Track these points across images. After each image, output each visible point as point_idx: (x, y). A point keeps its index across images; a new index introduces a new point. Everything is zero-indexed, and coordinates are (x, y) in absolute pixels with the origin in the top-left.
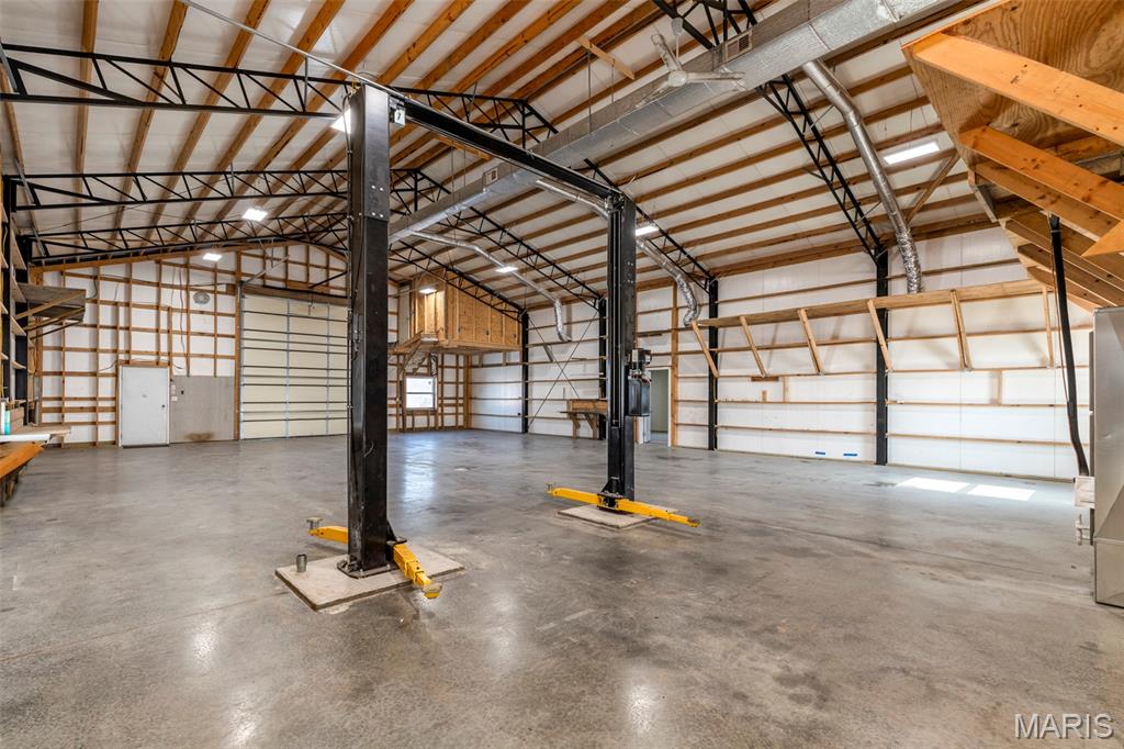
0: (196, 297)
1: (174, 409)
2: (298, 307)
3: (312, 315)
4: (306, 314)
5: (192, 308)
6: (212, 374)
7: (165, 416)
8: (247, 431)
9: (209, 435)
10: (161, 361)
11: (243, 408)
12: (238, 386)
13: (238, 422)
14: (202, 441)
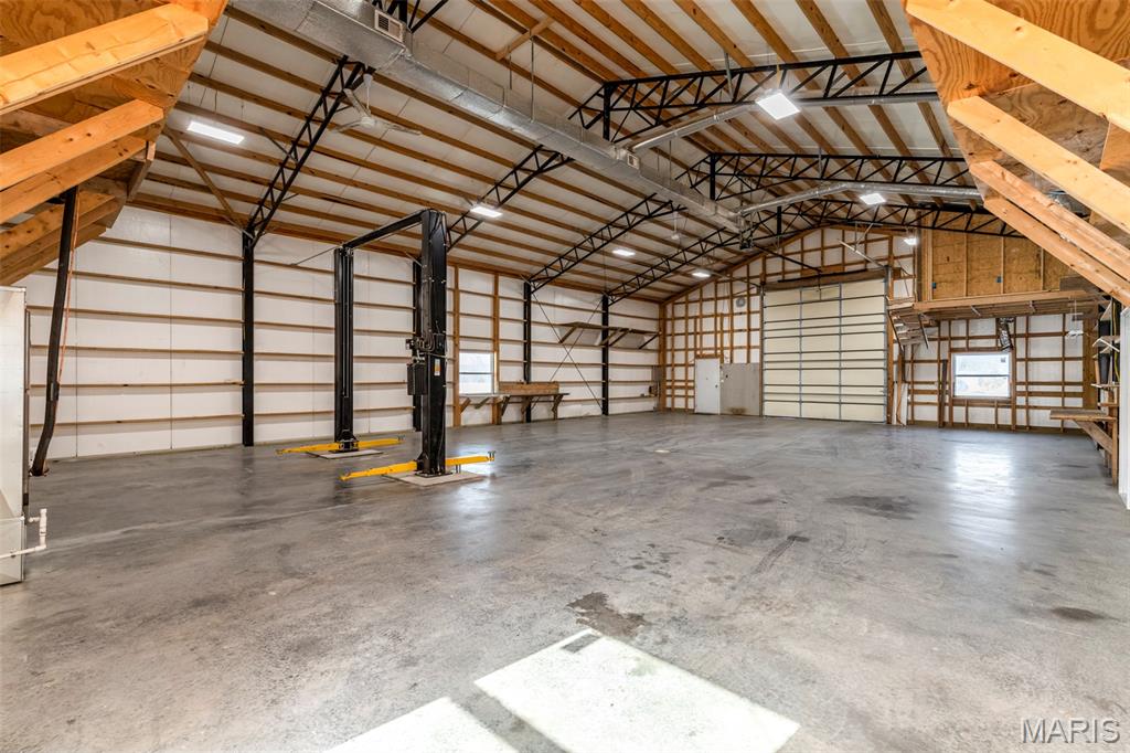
0: (738, 302)
1: (723, 388)
2: (810, 294)
3: (823, 298)
4: (818, 298)
5: (735, 312)
6: (745, 361)
7: (717, 394)
8: (769, 409)
9: (743, 410)
10: (718, 354)
11: (767, 389)
12: (762, 371)
13: (762, 401)
14: (738, 414)
